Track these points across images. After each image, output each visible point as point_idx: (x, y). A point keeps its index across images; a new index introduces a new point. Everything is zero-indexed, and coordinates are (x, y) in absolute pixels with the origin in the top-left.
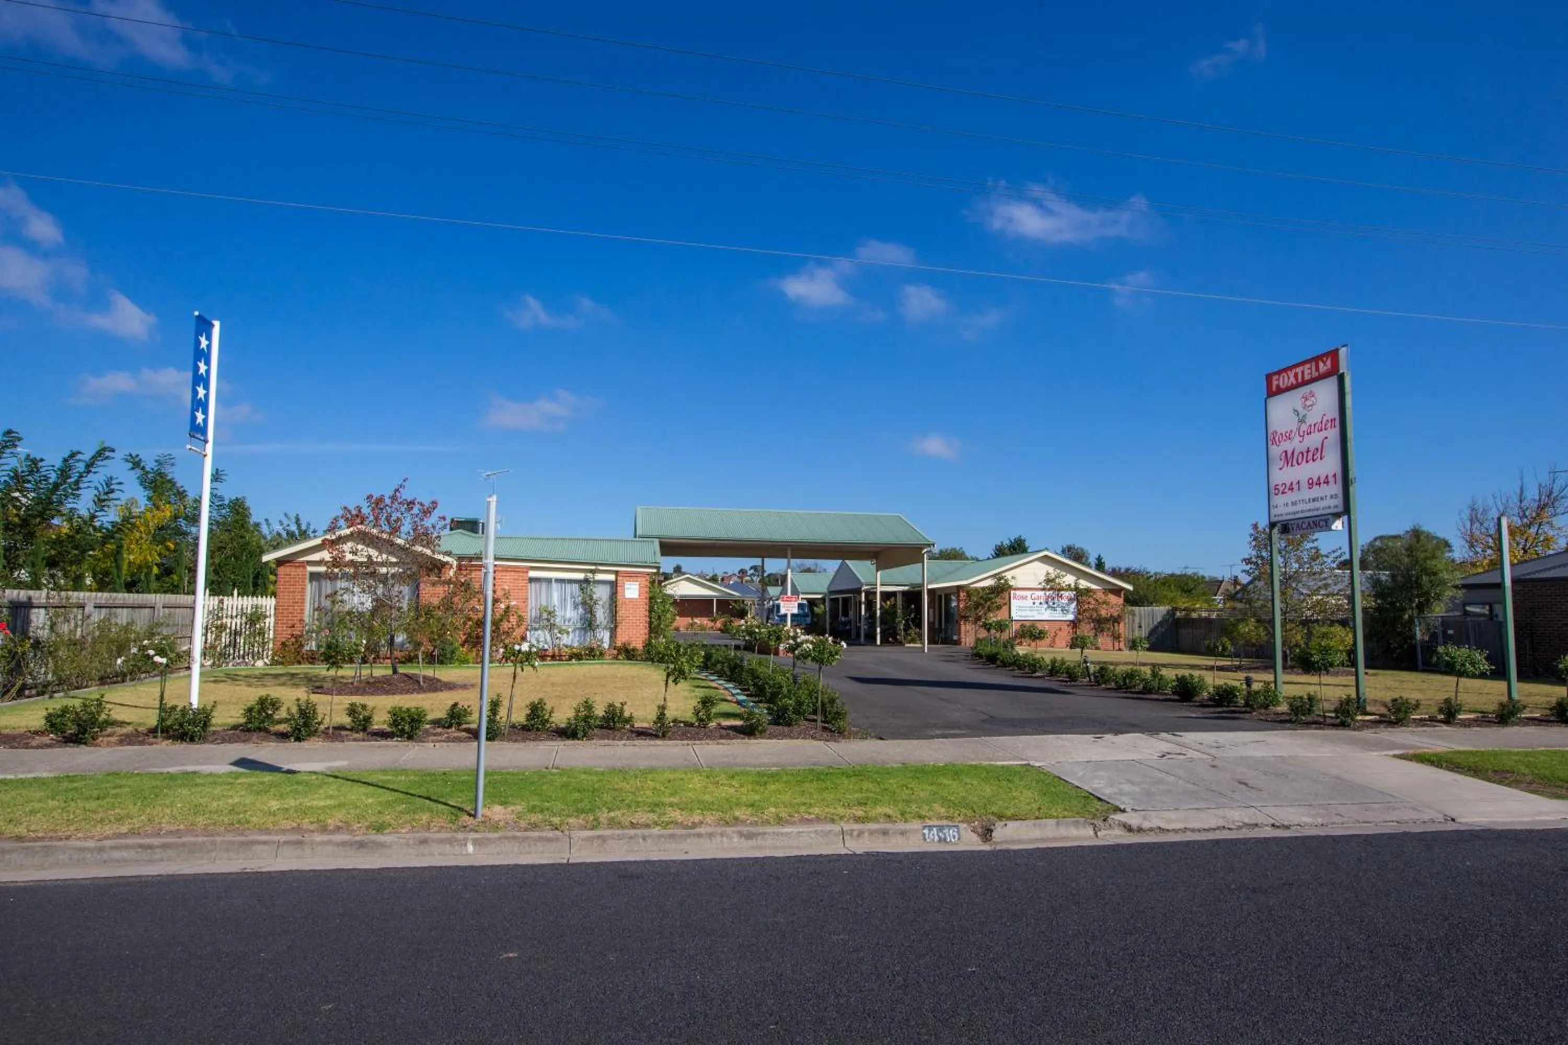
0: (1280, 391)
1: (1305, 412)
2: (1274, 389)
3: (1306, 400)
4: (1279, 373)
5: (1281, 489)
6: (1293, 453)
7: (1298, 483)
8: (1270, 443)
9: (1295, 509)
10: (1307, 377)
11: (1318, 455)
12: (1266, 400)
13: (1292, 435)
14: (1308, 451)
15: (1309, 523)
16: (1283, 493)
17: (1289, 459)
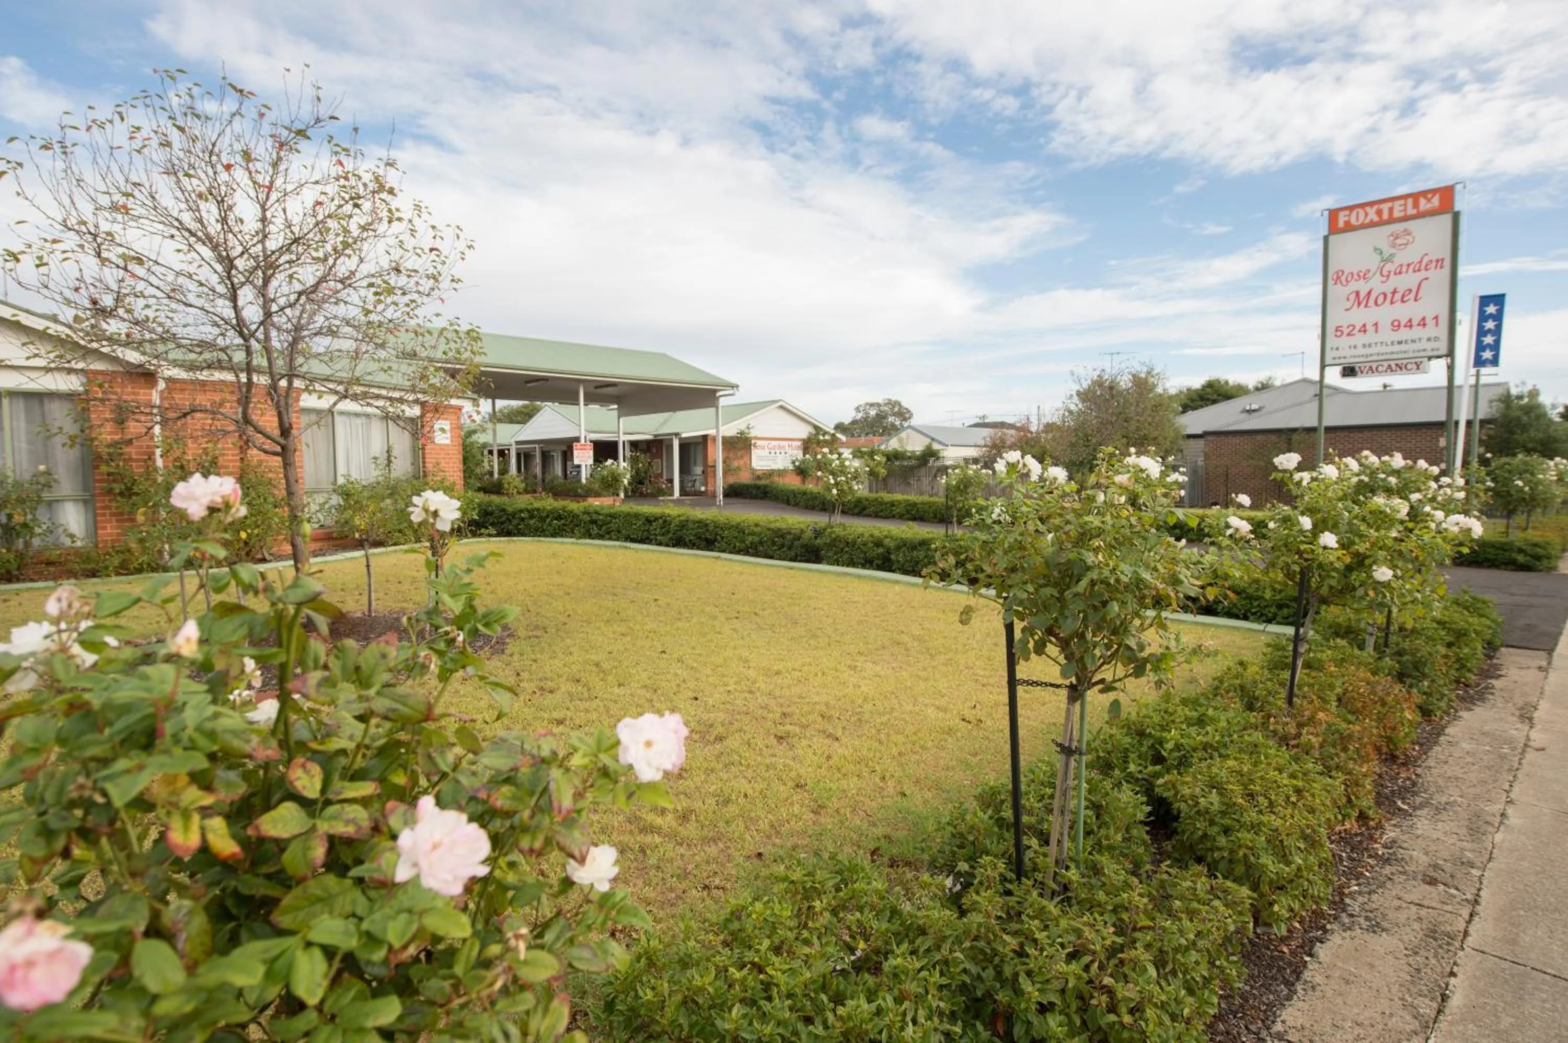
0: (1349, 228)
1: (1393, 251)
2: (1341, 224)
3: (1397, 238)
4: (1351, 208)
5: (1346, 331)
6: (1369, 293)
7: (1376, 324)
8: (1330, 282)
9: (1368, 351)
10: (1397, 214)
11: (1412, 296)
12: (1326, 239)
13: (1370, 274)
14: (1394, 292)
15: (1390, 366)
16: (1348, 335)
17: (1360, 300)
